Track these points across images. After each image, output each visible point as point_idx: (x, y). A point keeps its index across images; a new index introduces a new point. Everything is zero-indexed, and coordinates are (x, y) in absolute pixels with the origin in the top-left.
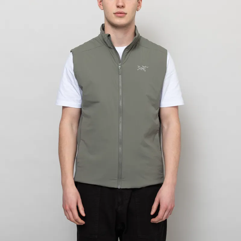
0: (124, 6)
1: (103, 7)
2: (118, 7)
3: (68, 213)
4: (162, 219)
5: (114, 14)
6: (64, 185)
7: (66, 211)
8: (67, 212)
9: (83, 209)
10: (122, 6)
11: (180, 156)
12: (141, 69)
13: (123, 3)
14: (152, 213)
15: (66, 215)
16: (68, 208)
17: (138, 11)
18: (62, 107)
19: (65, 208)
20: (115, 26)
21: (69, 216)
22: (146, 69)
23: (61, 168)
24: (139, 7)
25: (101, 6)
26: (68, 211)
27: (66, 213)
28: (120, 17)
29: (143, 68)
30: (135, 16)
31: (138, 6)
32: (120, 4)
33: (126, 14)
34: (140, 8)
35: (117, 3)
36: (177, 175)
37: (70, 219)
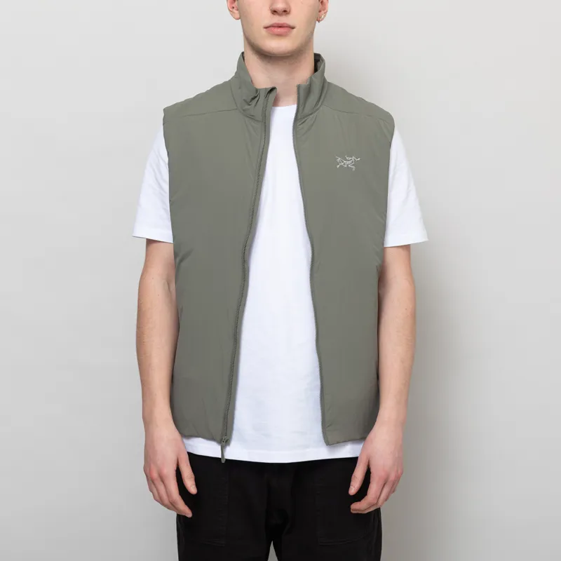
0: (288, 10)
1: (240, 13)
2: (274, 12)
3: (156, 487)
4: (377, 504)
5: (266, 28)
6: (148, 421)
7: (151, 482)
8: (154, 484)
9: (193, 476)
10: (285, 11)
11: (413, 358)
12: (344, 164)
13: (287, 3)
14: (354, 489)
15: (151, 490)
16: (155, 475)
17: (319, 21)
18: (145, 241)
19: (148, 475)
20: (266, 56)
21: (159, 493)
22: (355, 164)
23: (142, 381)
24: (323, 12)
25: (234, 11)
26: (156, 482)
27: (153, 486)
28: (280, 35)
29: (349, 162)
30: (312, 33)
31: (320, 11)
32: (280, 6)
33: (293, 28)
34: (325, 16)
35: (272, 4)
36: (407, 401)
37: (161, 501)
